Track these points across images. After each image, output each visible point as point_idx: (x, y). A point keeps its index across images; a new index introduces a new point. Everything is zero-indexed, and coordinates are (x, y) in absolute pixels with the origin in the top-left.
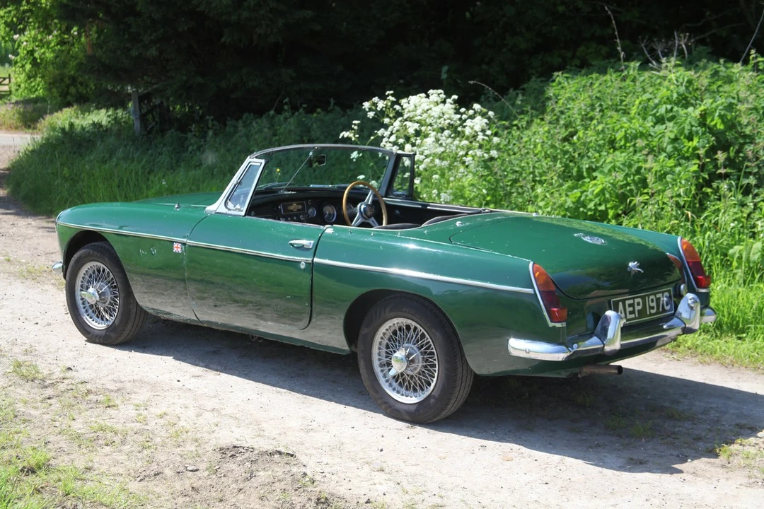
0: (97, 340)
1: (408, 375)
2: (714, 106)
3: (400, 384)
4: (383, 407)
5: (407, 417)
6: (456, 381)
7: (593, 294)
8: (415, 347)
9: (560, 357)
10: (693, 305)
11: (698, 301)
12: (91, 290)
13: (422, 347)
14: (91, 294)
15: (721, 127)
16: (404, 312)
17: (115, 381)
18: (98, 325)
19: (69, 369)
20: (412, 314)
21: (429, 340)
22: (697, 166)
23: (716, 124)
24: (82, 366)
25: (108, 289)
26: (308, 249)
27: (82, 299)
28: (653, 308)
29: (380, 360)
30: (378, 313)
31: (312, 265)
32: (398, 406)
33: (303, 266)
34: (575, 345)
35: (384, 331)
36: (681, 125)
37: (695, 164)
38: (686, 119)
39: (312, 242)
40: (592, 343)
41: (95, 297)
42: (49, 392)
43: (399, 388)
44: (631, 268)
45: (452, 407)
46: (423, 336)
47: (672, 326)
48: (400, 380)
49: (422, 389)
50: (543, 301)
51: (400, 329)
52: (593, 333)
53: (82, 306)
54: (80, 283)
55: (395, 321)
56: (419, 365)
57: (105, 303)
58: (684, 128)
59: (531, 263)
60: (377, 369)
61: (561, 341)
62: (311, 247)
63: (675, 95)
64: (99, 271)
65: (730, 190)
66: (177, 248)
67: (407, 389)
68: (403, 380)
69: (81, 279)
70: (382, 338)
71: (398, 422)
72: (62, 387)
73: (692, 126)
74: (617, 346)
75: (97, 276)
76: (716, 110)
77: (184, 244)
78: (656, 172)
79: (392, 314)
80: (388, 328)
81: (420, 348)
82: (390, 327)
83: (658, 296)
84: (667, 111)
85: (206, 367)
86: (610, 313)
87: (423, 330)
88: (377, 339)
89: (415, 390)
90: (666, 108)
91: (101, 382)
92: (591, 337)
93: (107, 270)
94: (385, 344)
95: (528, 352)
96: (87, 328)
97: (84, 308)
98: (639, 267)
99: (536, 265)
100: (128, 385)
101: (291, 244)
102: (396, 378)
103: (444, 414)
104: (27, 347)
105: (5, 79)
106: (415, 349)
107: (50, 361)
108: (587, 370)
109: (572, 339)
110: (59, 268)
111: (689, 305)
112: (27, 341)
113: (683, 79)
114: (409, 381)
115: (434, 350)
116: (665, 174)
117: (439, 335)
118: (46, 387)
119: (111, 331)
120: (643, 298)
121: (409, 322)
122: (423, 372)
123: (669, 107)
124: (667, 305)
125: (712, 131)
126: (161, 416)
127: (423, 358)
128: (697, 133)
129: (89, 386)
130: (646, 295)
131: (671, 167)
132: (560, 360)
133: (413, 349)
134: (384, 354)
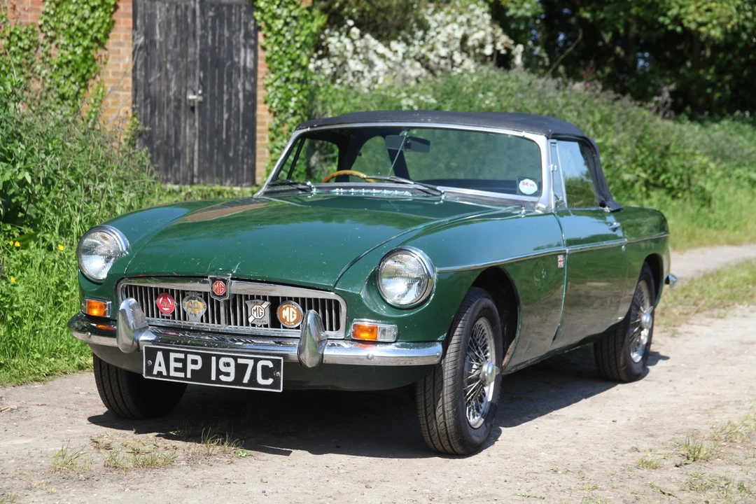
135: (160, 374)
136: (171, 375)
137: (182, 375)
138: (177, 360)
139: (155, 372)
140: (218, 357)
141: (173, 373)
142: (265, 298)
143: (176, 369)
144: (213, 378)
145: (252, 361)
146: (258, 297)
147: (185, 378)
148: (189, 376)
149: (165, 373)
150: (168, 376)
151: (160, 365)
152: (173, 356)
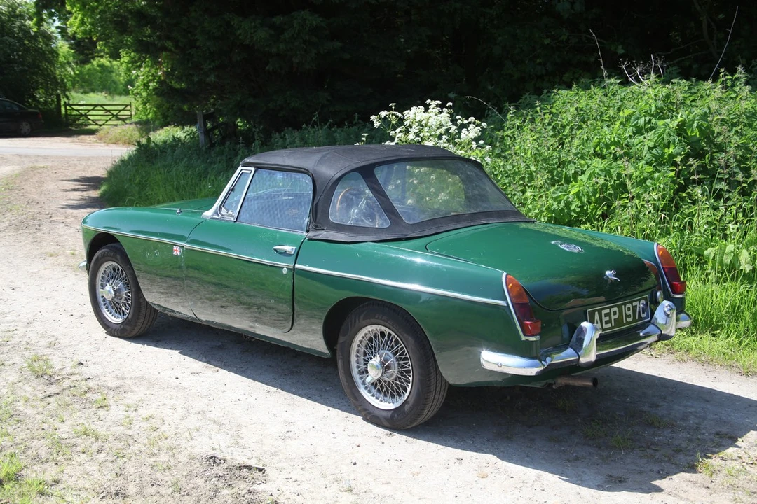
0: (116, 334)
1: (385, 382)
3: (378, 391)
4: (364, 413)
5: (386, 424)
6: (430, 386)
7: (568, 305)
8: (390, 353)
9: (533, 372)
10: (669, 313)
11: (674, 308)
12: (108, 288)
13: (397, 352)
14: (107, 291)
16: (378, 318)
17: (118, 378)
18: (116, 320)
19: (81, 364)
20: (384, 321)
21: (403, 345)
24: (94, 361)
25: (122, 286)
26: (291, 255)
27: (103, 297)
28: (629, 316)
29: (358, 367)
30: (353, 322)
31: (294, 270)
32: (377, 413)
33: (285, 271)
34: (548, 359)
35: (361, 339)
39: (294, 248)
40: (567, 355)
41: (111, 294)
42: (53, 389)
43: (378, 394)
44: (607, 277)
45: (428, 413)
46: (397, 342)
47: (648, 333)
48: (378, 386)
49: (400, 396)
50: (516, 314)
51: (375, 336)
52: (568, 344)
53: (103, 303)
54: (100, 283)
55: (370, 328)
56: (395, 371)
57: (121, 299)
59: (505, 274)
60: (356, 376)
61: (535, 355)
62: (293, 253)
64: (114, 270)
65: (703, 194)
66: (177, 251)
67: (385, 396)
68: (381, 386)
69: (101, 279)
70: (359, 346)
71: (378, 428)
72: (67, 383)
74: (592, 357)
75: (114, 275)
77: (182, 247)
78: (636, 177)
79: (364, 322)
80: (363, 335)
81: (394, 355)
82: (366, 334)
83: (634, 304)
85: (208, 362)
86: (585, 324)
87: (396, 336)
88: (355, 347)
89: (393, 396)
91: (105, 379)
92: (567, 349)
93: (121, 269)
94: (363, 351)
95: (500, 365)
96: (107, 323)
97: (105, 304)
98: (615, 276)
99: (509, 277)
100: (129, 382)
101: (276, 250)
102: (374, 384)
103: (421, 420)
104: (52, 340)
105: (127, 106)
106: (391, 355)
107: (68, 355)
108: (562, 381)
109: (546, 352)
110: (84, 266)
111: (665, 312)
112: (55, 334)
114: (387, 388)
115: (408, 356)
117: (411, 340)
118: (52, 384)
119: (127, 324)
120: (619, 307)
121: (383, 328)
122: (400, 378)
124: (643, 313)
126: (147, 420)
127: (399, 364)
128: (674, 141)
129: (90, 384)
130: (622, 304)
132: (534, 374)
133: (388, 355)
134: (362, 362)
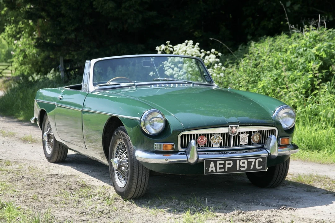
2: (322, 46)
15: (324, 56)
22: (312, 75)
23: (322, 55)
36: (306, 56)
37: (311, 74)
38: (309, 53)
58: (308, 57)
63: (308, 43)
73: (311, 56)
76: (322, 48)
78: (292, 78)
84: (304, 51)
90: (303, 50)
113: (313, 35)
116: (296, 79)
123: (305, 49)
125: (321, 58)
128: (313, 59)
131: (299, 76)
135: (212, 171)
136: (217, 171)
137: (223, 170)
138: (220, 164)
139: (210, 171)
140: (240, 160)
141: (218, 170)
142: (247, 132)
143: (220, 168)
144: (238, 169)
145: (254, 160)
146: (244, 132)
147: (225, 172)
148: (226, 170)
149: (214, 171)
150: (216, 172)
151: (212, 168)
152: (218, 163)
